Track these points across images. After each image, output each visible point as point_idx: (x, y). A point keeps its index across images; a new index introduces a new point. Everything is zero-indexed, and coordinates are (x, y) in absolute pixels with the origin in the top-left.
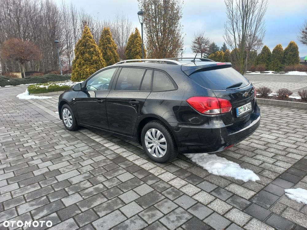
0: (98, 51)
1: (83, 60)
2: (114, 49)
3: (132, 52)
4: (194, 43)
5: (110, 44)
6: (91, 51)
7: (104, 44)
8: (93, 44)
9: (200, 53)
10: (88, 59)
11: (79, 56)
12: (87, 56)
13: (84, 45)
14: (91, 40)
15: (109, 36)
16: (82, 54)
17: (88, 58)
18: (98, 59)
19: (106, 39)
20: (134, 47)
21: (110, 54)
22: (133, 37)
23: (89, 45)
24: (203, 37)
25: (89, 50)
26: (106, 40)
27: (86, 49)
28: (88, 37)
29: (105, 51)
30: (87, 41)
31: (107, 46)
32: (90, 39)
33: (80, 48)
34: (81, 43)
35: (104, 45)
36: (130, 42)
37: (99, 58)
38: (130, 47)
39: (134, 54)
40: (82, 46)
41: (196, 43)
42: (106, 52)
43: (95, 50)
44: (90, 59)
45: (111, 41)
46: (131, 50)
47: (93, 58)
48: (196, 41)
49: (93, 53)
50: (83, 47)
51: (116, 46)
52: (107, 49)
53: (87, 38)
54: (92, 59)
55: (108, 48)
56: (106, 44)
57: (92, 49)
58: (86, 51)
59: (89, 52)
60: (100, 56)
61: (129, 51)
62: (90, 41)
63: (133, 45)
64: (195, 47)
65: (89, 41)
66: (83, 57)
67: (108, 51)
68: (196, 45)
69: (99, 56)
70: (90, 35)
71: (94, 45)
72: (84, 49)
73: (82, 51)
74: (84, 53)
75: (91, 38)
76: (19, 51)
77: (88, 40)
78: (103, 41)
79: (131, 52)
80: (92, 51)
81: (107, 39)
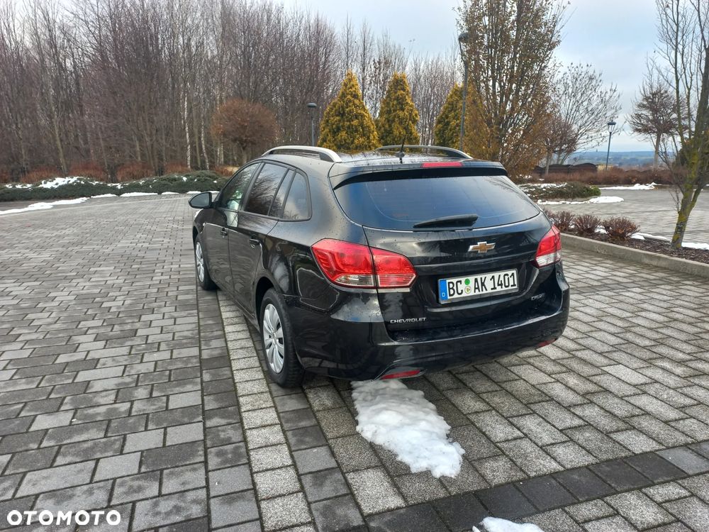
0: (369, 127)
1: (336, 145)
2: (410, 122)
3: (449, 127)
4: (639, 106)
5: (403, 109)
6: (352, 125)
7: (390, 110)
8: (359, 111)
9: (654, 132)
10: (346, 142)
11: (328, 135)
12: (343, 137)
13: (339, 112)
14: (357, 102)
15: (402, 92)
16: (334, 133)
17: (345, 140)
18: (366, 143)
19: (394, 99)
20: (456, 117)
21: (400, 133)
22: (456, 95)
23: (350, 112)
24: (666, 92)
25: (348, 123)
26: (395, 102)
27: (344, 121)
28: (351, 94)
29: (390, 126)
30: (347, 104)
31: (395, 116)
32: (355, 101)
33: (332, 118)
34: (334, 109)
35: (389, 112)
36: (449, 104)
37: (369, 142)
38: (447, 117)
39: (453, 133)
40: (337, 116)
41: (644, 106)
42: (391, 130)
43: (362, 125)
44: (348, 144)
45: (407, 103)
46: (448, 124)
47: (356, 141)
48: (645, 103)
49: (357, 131)
50: (338, 118)
51: (416, 115)
52: (393, 121)
53: (349, 97)
54: (352, 142)
55: (396, 119)
56: (395, 111)
57: (355, 122)
58: (343, 126)
59: (349, 127)
60: (372, 137)
61: (442, 127)
62: (354, 104)
63: (455, 111)
64: (639, 116)
65: (351, 104)
66: (335, 140)
67: (396, 125)
68: (645, 112)
69: (368, 138)
70: (355, 92)
71: (363, 112)
72: (340, 121)
73: (334, 126)
74: (338, 129)
75: (357, 98)
76: (239, 124)
77: (350, 101)
78: (388, 103)
79: (447, 128)
80: (356, 126)
81: (397, 99)
